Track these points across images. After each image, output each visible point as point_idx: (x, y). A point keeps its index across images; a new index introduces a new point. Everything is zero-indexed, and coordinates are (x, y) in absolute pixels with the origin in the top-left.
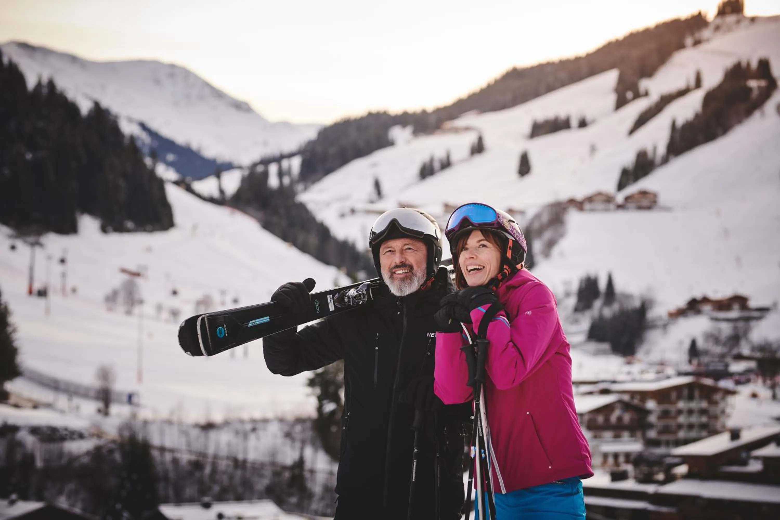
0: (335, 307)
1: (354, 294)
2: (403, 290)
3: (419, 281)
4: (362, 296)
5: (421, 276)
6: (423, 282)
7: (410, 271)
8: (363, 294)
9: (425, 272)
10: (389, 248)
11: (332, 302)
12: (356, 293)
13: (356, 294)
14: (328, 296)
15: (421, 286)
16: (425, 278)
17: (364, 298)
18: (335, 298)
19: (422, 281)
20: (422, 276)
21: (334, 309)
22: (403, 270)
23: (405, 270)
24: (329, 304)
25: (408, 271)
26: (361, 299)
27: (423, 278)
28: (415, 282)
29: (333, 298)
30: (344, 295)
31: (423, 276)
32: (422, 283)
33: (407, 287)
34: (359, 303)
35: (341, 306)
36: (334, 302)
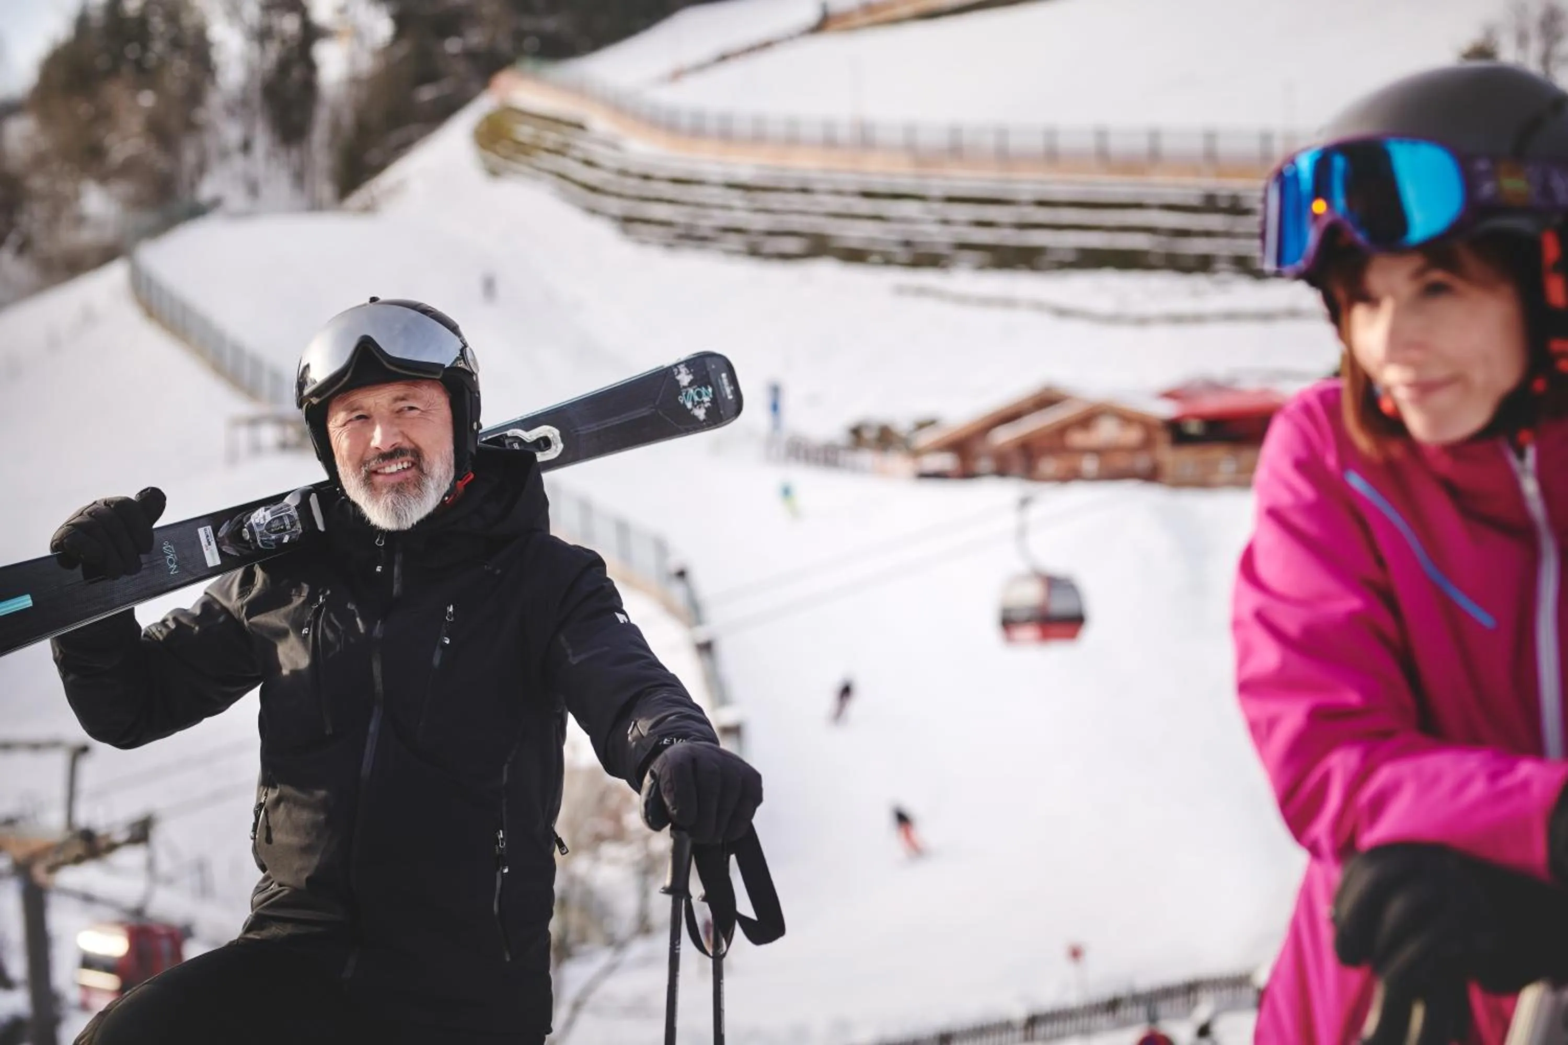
0: (222, 554)
1: (265, 520)
2: (403, 514)
3: (439, 486)
4: (287, 522)
5: (442, 474)
6: (449, 486)
7: (413, 464)
8: (290, 516)
9: (452, 462)
10: (357, 409)
11: (213, 543)
12: (270, 516)
13: (269, 518)
14: (201, 531)
15: (444, 497)
16: (452, 475)
17: (292, 527)
18: (220, 534)
19: (447, 487)
20: (445, 473)
21: (219, 562)
22: (397, 465)
23: (402, 463)
24: (204, 549)
25: (410, 465)
26: (285, 530)
27: (447, 478)
28: (430, 492)
29: (215, 535)
30: (241, 524)
31: (448, 473)
32: (446, 489)
33: (414, 507)
34: (283, 539)
35: (238, 551)
36: (217, 543)
